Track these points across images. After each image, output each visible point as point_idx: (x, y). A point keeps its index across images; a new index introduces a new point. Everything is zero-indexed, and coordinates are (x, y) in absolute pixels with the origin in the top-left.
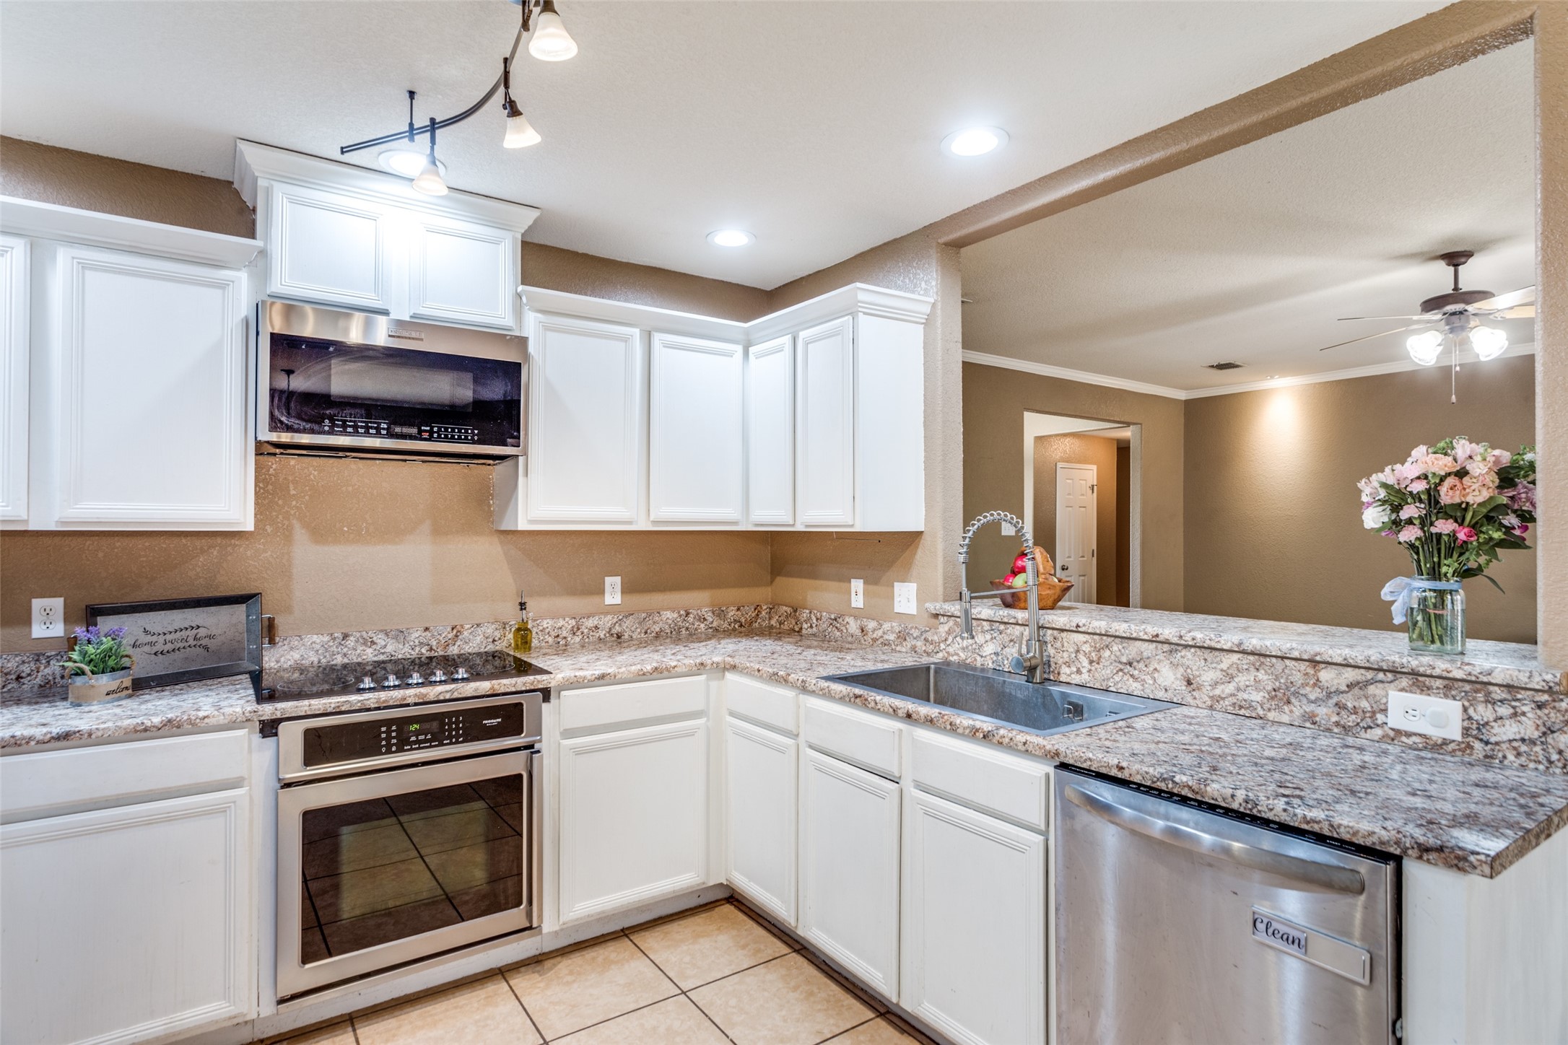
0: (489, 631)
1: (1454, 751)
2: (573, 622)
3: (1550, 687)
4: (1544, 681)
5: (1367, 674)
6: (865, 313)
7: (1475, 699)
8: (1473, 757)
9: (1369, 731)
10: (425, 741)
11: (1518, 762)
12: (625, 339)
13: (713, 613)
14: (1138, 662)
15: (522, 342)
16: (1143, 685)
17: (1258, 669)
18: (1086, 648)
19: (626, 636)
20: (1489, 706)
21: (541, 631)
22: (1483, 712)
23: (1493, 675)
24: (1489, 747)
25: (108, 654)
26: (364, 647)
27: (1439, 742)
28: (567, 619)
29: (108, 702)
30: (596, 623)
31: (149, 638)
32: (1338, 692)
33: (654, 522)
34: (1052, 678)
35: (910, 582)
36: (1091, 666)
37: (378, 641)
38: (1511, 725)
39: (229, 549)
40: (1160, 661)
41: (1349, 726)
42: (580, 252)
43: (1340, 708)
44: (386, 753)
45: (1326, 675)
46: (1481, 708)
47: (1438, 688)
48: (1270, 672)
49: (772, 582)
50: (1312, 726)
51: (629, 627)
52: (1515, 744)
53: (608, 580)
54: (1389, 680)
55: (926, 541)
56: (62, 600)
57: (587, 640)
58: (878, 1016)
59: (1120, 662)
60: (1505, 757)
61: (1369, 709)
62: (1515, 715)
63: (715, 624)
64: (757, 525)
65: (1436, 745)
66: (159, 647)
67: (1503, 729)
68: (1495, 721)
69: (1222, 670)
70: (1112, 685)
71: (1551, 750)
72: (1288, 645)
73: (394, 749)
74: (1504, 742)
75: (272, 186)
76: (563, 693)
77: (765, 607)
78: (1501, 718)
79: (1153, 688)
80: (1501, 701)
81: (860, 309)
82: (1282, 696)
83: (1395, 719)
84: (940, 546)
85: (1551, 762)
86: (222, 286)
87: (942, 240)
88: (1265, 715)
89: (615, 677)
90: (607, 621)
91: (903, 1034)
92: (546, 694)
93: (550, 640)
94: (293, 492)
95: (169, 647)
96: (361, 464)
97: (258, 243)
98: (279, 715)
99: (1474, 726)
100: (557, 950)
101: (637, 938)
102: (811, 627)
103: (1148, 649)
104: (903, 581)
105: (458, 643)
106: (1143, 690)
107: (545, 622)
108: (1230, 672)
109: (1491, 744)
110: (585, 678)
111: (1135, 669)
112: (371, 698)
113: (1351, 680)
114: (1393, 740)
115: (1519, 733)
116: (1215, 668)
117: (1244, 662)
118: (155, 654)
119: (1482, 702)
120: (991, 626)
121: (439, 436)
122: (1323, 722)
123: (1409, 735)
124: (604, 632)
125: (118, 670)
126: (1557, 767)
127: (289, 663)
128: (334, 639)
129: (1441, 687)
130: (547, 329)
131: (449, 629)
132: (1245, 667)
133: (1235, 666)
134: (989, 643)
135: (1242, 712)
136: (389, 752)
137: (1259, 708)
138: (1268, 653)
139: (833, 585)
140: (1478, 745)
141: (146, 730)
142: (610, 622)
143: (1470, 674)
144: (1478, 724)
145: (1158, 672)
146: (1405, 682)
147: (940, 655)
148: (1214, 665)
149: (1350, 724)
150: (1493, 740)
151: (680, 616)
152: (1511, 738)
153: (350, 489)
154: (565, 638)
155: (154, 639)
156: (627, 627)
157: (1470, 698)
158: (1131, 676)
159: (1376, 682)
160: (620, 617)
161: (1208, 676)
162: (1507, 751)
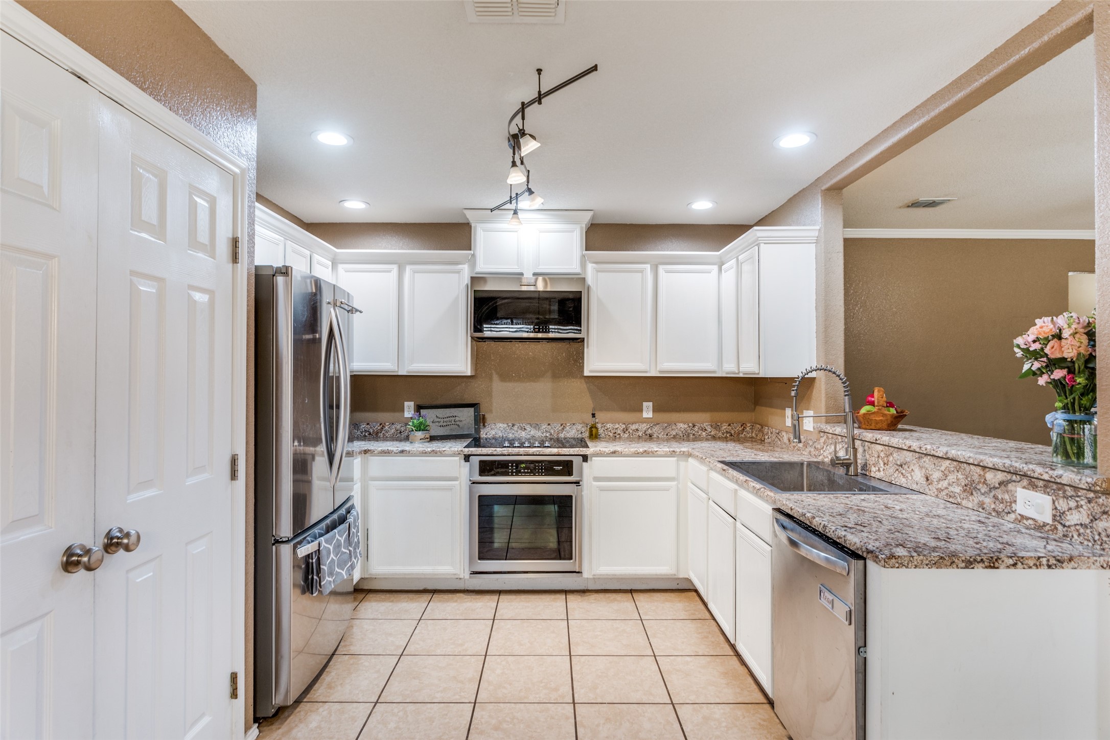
0: (579, 427)
1: (1049, 530)
2: (624, 426)
3: (1090, 487)
4: (1087, 483)
5: (1008, 476)
6: (765, 243)
7: (1058, 494)
8: (1058, 536)
9: (1009, 515)
10: (528, 473)
11: (1079, 540)
12: (641, 271)
13: (712, 426)
14: (905, 464)
15: (583, 280)
16: (907, 480)
17: (958, 471)
18: (882, 455)
19: (655, 436)
20: (1065, 500)
21: (606, 429)
22: (1062, 505)
23: (1063, 477)
24: (1066, 528)
25: (421, 423)
26: (521, 431)
27: (1041, 524)
28: (620, 424)
29: (421, 443)
30: (637, 427)
31: (438, 420)
32: (995, 488)
33: (661, 372)
34: (867, 474)
35: (810, 410)
36: (885, 467)
37: (527, 428)
38: (1075, 514)
39: (469, 384)
40: (914, 464)
41: (1000, 512)
42: (628, 223)
43: (995, 499)
44: (511, 475)
45: (989, 476)
46: (1061, 501)
47: (1041, 487)
48: (963, 473)
49: (754, 409)
50: (982, 511)
51: (656, 431)
52: (1078, 527)
53: (645, 404)
54: (1018, 480)
55: (817, 381)
56: (413, 402)
57: (632, 436)
58: (735, 655)
59: (897, 465)
60: (1073, 536)
61: (1009, 500)
62: (1077, 507)
63: (713, 433)
64: (727, 373)
65: (1040, 526)
66: (441, 424)
67: (1072, 516)
68: (1068, 511)
69: (942, 471)
70: (893, 479)
71: (1095, 533)
72: (968, 455)
73: (514, 474)
74: (1072, 526)
75: (476, 226)
76: (593, 458)
77: (749, 425)
78: (1071, 509)
79: (911, 482)
80: (1071, 497)
81: (761, 242)
82: (970, 488)
83: (1020, 508)
84: (823, 387)
85: (1095, 541)
86: (458, 272)
87: (824, 188)
88: (961, 502)
89: (621, 453)
90: (644, 427)
91: (742, 665)
92: (585, 458)
93: (611, 435)
94: (492, 358)
95: (445, 424)
96: (520, 344)
97: (472, 252)
98: (470, 453)
99: (1058, 514)
100: (595, 590)
101: (635, 595)
102: (769, 438)
103: (909, 456)
104: (808, 410)
105: (564, 433)
106: (907, 483)
107: (608, 425)
108: (945, 472)
109: (1066, 527)
110: (605, 452)
111: (904, 469)
112: (505, 451)
113: (1000, 480)
114: (1020, 522)
115: (1080, 519)
116: (939, 470)
117: (952, 466)
118: (440, 426)
119: (1062, 497)
120: (842, 439)
121: (543, 330)
122: (988, 508)
123: (1028, 519)
124: (642, 433)
125: (425, 430)
126: (1098, 544)
127: (491, 436)
128: (509, 426)
129: (1042, 486)
130: (598, 271)
131: (560, 425)
132: (952, 469)
133: (948, 468)
134: (841, 450)
135: (951, 500)
136: (512, 475)
137: (959, 498)
138: (959, 460)
139: (779, 411)
140: (1060, 527)
141: (426, 453)
142: (645, 428)
143: (1051, 477)
144: (1060, 512)
145: (913, 471)
146: (1025, 482)
147: (821, 457)
148: (938, 468)
149: (1000, 510)
150: (1067, 524)
151: (689, 427)
152: (1076, 523)
153: (516, 356)
154: (619, 434)
155: (440, 420)
156: (655, 431)
157: (1056, 494)
158: (902, 473)
159: (1012, 481)
160: (651, 425)
161: (936, 475)
162: (1074, 532)
